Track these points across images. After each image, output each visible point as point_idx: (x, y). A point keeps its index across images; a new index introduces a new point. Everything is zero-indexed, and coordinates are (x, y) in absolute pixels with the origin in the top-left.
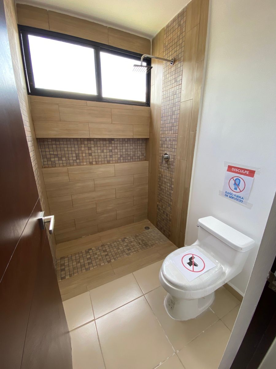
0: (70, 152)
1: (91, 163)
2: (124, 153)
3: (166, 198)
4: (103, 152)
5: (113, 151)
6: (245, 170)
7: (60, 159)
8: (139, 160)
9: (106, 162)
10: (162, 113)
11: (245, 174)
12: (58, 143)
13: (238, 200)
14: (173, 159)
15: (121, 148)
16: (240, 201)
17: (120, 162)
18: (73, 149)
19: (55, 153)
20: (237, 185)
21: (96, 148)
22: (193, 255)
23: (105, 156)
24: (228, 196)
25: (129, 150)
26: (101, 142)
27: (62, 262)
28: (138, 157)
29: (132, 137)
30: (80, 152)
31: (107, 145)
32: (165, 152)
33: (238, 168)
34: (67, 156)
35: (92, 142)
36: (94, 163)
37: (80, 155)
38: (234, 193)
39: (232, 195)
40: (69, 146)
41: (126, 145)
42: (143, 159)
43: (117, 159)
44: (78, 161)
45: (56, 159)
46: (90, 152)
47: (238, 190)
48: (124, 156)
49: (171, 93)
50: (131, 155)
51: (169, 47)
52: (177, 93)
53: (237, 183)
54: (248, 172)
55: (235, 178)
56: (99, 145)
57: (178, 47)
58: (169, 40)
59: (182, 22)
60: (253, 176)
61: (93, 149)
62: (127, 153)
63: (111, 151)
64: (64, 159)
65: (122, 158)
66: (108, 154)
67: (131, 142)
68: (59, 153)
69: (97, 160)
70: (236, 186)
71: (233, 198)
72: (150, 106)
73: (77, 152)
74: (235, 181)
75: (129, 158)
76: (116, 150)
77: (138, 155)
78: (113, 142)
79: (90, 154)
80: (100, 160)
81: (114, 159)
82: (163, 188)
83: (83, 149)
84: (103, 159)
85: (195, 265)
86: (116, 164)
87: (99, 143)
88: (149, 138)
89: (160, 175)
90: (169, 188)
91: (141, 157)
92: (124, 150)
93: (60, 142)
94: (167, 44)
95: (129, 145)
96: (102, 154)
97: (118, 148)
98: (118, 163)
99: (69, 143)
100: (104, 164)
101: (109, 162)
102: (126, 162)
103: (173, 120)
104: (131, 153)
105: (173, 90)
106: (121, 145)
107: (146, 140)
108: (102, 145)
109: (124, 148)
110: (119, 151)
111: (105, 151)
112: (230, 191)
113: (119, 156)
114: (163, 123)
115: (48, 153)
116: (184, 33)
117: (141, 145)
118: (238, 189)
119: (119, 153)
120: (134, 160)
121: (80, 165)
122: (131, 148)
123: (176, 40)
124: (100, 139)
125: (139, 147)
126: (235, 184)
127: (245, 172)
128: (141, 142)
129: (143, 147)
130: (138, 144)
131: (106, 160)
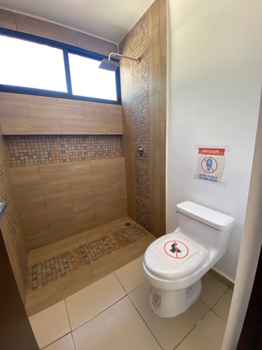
0: (42, 150)
1: (65, 161)
2: (99, 150)
3: (144, 190)
4: (77, 149)
5: (88, 148)
6: (215, 149)
7: (31, 157)
8: (114, 156)
9: (81, 159)
10: (133, 109)
11: (216, 154)
12: (27, 141)
13: (213, 180)
14: (147, 151)
15: (96, 145)
16: (215, 181)
17: (96, 159)
18: (45, 146)
19: (25, 151)
20: (209, 165)
21: (69, 145)
22: (175, 241)
23: (80, 154)
24: (203, 178)
25: (104, 147)
26: (75, 139)
27: (34, 271)
28: (114, 154)
29: (106, 134)
30: (52, 149)
31: (82, 142)
32: (139, 145)
33: (208, 149)
34: (38, 153)
35: (65, 140)
36: (68, 160)
37: (53, 152)
38: (208, 174)
39: (206, 176)
40: (40, 143)
41: (101, 142)
42: (119, 155)
43: (92, 155)
44: (50, 159)
45: (27, 157)
46: (63, 149)
47: (211, 171)
48: (99, 152)
49: (139, 90)
50: (107, 152)
51: (134, 49)
52: (145, 88)
53: (210, 164)
54: (218, 152)
55: (206, 160)
56: (72, 142)
57: (142, 47)
58: (134, 43)
59: (144, 25)
60: (223, 154)
61: (66, 146)
62: (102, 149)
63: (85, 148)
64: (35, 157)
65: (97, 155)
66: (83, 151)
67: (106, 139)
68: (30, 151)
69: (71, 157)
70: (209, 167)
71: (207, 179)
72: (121, 104)
73: (49, 149)
74: (207, 162)
75: (105, 155)
76: (91, 147)
77: (114, 151)
78: (87, 138)
79: (64, 152)
80: (74, 157)
81: (89, 156)
82: (140, 180)
83: (56, 146)
84: (77, 157)
85: (179, 251)
86: (91, 161)
87: (72, 140)
88: (122, 134)
89: (137, 168)
90: (145, 180)
91: (116, 154)
92: (99, 147)
93: (30, 140)
94: (132, 47)
95: (104, 141)
96: (77, 151)
97: (93, 145)
98: (93, 159)
99: (40, 140)
100: (79, 160)
101: (84, 159)
102: (101, 158)
103: (144, 114)
104: (107, 149)
105: (141, 86)
106: (96, 142)
107: (120, 136)
108: (76, 142)
109: (99, 144)
110: (94, 147)
111: (79, 148)
112: (203, 173)
113: (94, 153)
114: (135, 118)
115: (16, 152)
116: (146, 35)
117: (115, 141)
118: (211, 169)
119: (94, 150)
120: (110, 156)
121: (53, 163)
122: (106, 144)
123: (140, 42)
126: (208, 164)
127: (215, 152)
128: (115, 139)
129: (118, 144)
130: (113, 141)
131: (80, 156)
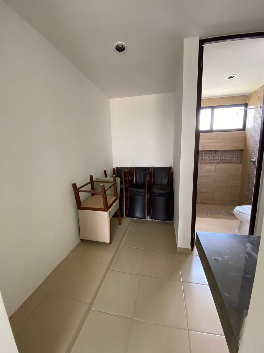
4: (209, 158)
5: (216, 157)
10: (252, 135)
15: (222, 156)
17: (220, 164)
21: (205, 156)
23: (210, 160)
25: (227, 157)
26: (209, 153)
28: (234, 162)
29: (230, 149)
31: (213, 154)
32: (253, 158)
35: (204, 153)
36: (203, 163)
42: (238, 163)
43: (218, 162)
46: (202, 157)
48: (223, 160)
50: (229, 160)
56: (207, 154)
62: (225, 158)
63: (214, 157)
65: (221, 162)
66: (212, 159)
67: (229, 152)
72: (245, 130)
75: (227, 162)
76: (218, 157)
77: (234, 160)
78: (216, 152)
80: (207, 162)
81: (216, 162)
84: (209, 162)
86: (216, 165)
87: (207, 153)
88: (243, 149)
91: (236, 162)
92: (223, 157)
95: (227, 154)
97: (220, 156)
98: (218, 164)
100: (209, 164)
101: (212, 163)
102: (224, 164)
104: (229, 159)
106: (222, 154)
107: (241, 151)
108: (209, 154)
109: (224, 155)
110: (220, 157)
111: (211, 157)
113: (219, 160)
120: (230, 163)
122: (229, 155)
124: (208, 151)
125: (235, 155)
128: (237, 152)
129: (238, 155)
130: (235, 154)
131: (210, 162)
